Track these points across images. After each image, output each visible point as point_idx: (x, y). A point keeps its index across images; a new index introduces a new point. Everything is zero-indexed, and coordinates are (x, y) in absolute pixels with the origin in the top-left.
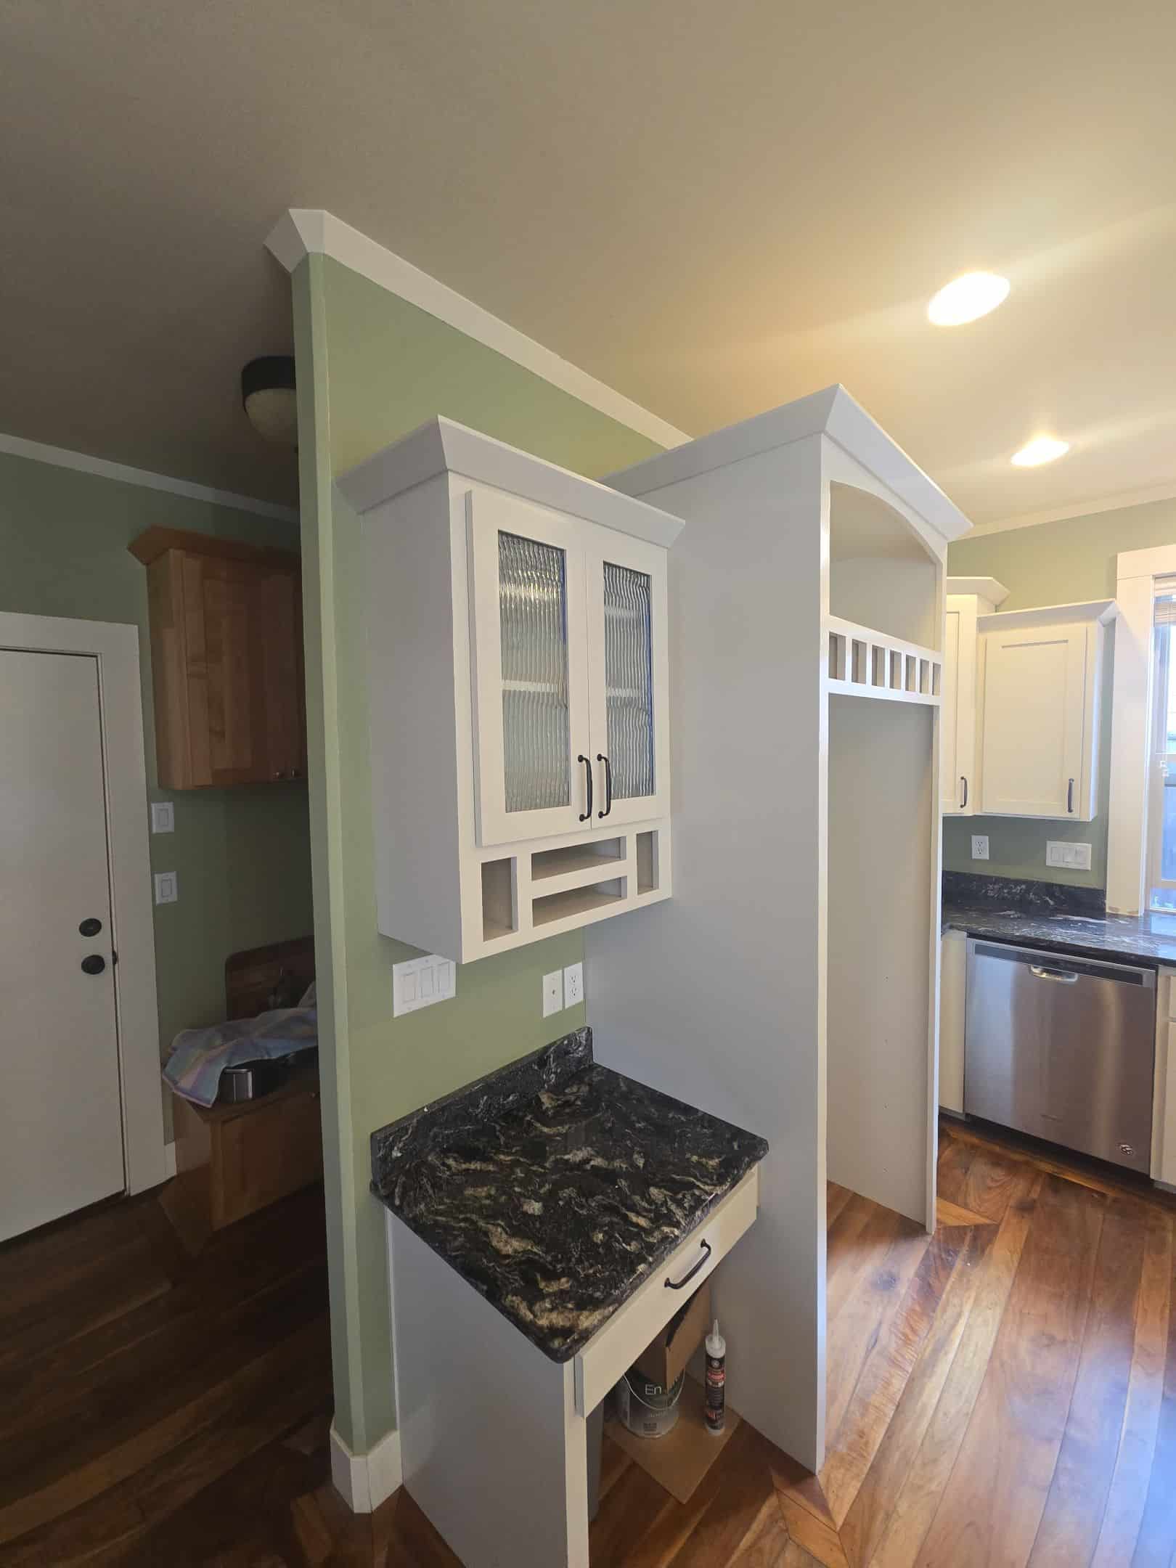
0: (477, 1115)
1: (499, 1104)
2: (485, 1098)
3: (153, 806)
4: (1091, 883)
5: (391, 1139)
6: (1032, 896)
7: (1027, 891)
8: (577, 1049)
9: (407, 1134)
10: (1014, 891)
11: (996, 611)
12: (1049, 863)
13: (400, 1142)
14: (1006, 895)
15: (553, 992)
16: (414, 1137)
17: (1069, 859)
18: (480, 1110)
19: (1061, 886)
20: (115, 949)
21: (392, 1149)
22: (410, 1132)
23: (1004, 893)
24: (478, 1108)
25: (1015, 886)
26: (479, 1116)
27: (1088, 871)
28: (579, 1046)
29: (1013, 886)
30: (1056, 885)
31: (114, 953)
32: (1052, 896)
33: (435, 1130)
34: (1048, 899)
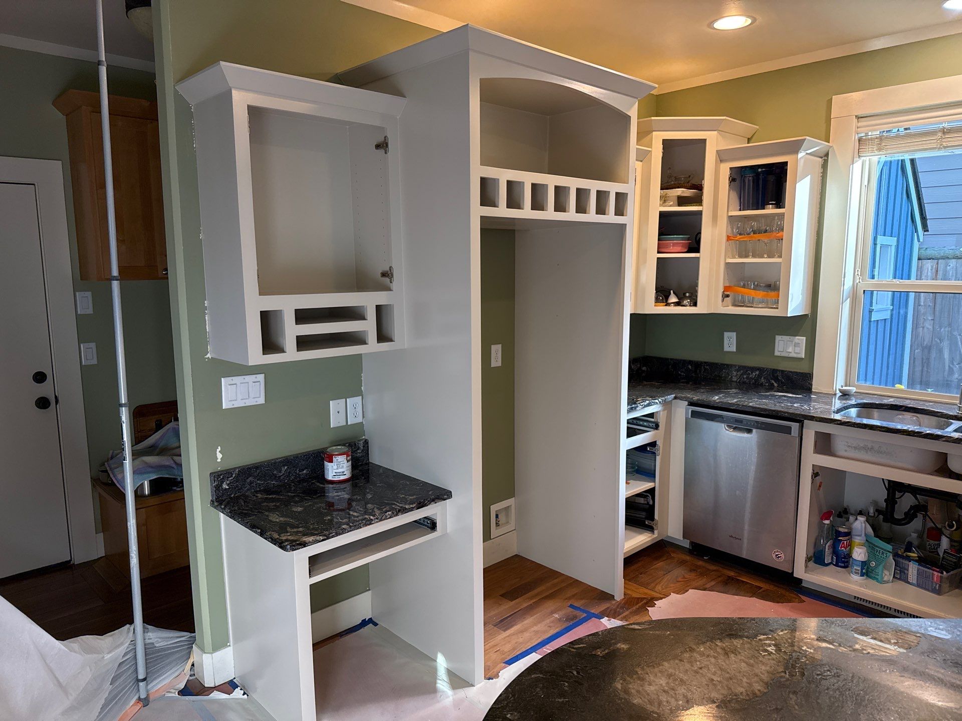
0: (280, 477)
1: (296, 473)
2: (286, 467)
3: (77, 294)
4: (802, 368)
5: (222, 477)
6: (763, 380)
7: (759, 376)
8: (356, 451)
9: (232, 476)
10: (751, 376)
11: (748, 143)
12: (777, 353)
13: (228, 480)
14: (745, 380)
15: (338, 412)
16: (237, 479)
17: (790, 350)
18: (282, 474)
19: (782, 371)
20: (57, 394)
21: (222, 482)
22: (234, 476)
23: (744, 378)
24: (280, 472)
25: (752, 373)
26: (282, 478)
27: (802, 359)
28: (358, 449)
29: (750, 372)
30: (779, 371)
31: (56, 397)
32: (777, 380)
33: (250, 478)
34: (773, 382)
